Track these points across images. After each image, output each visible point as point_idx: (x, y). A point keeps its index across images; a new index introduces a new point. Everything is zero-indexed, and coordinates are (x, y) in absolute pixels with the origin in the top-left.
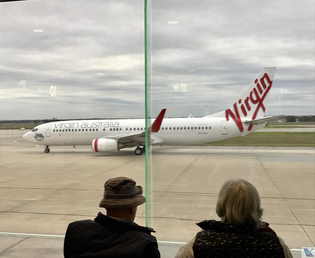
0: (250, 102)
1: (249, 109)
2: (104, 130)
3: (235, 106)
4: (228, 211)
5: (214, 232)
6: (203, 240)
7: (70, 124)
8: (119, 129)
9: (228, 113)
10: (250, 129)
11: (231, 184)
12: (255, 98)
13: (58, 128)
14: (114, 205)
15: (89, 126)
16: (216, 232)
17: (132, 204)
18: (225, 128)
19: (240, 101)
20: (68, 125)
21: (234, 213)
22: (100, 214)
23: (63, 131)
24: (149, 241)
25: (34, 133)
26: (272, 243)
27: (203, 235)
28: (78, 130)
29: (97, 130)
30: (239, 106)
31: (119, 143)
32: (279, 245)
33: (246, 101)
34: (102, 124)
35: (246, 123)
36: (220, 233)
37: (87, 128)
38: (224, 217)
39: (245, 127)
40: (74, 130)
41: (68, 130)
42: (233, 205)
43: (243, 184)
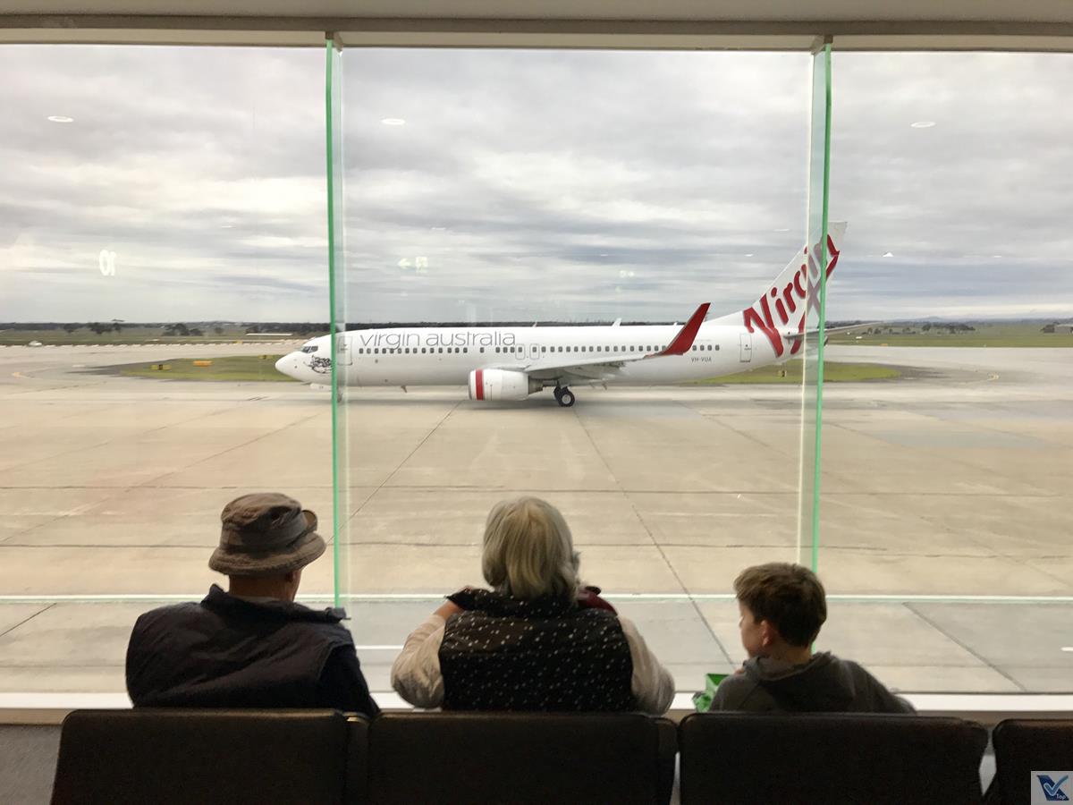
0: (793, 293)
1: (793, 308)
2: (482, 350)
3: (764, 301)
4: (512, 572)
5: (484, 616)
6: (461, 635)
7: (399, 336)
8: (517, 350)
9: (750, 315)
10: (795, 350)
11: (510, 511)
12: (804, 286)
13: (371, 346)
14: (247, 571)
15: (447, 340)
16: (489, 616)
17: (291, 563)
18: (747, 347)
19: (774, 292)
20: (393, 340)
21: (525, 574)
22: (215, 589)
23: (384, 351)
24: (334, 646)
25: (309, 357)
26: (607, 633)
27: (460, 626)
28: (420, 351)
29: (465, 350)
30: (772, 302)
31: (530, 379)
32: (620, 636)
33: (787, 292)
34: (474, 337)
35: (789, 338)
36: (497, 619)
37: (440, 346)
38: (503, 584)
39: (787, 346)
40: (411, 351)
41: (396, 351)
42: (520, 556)
43: (534, 508)
